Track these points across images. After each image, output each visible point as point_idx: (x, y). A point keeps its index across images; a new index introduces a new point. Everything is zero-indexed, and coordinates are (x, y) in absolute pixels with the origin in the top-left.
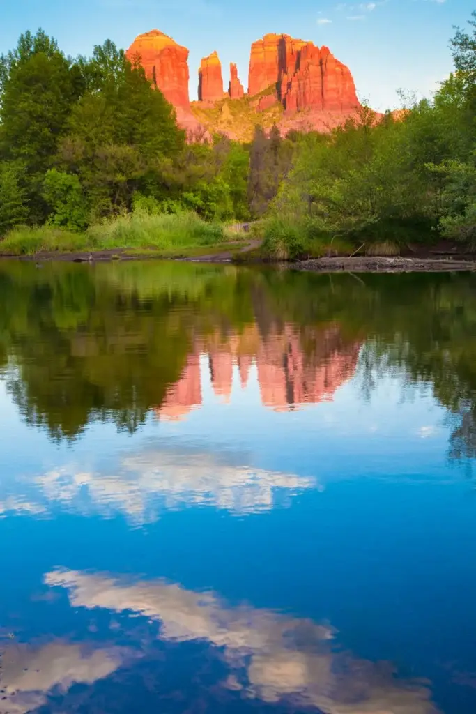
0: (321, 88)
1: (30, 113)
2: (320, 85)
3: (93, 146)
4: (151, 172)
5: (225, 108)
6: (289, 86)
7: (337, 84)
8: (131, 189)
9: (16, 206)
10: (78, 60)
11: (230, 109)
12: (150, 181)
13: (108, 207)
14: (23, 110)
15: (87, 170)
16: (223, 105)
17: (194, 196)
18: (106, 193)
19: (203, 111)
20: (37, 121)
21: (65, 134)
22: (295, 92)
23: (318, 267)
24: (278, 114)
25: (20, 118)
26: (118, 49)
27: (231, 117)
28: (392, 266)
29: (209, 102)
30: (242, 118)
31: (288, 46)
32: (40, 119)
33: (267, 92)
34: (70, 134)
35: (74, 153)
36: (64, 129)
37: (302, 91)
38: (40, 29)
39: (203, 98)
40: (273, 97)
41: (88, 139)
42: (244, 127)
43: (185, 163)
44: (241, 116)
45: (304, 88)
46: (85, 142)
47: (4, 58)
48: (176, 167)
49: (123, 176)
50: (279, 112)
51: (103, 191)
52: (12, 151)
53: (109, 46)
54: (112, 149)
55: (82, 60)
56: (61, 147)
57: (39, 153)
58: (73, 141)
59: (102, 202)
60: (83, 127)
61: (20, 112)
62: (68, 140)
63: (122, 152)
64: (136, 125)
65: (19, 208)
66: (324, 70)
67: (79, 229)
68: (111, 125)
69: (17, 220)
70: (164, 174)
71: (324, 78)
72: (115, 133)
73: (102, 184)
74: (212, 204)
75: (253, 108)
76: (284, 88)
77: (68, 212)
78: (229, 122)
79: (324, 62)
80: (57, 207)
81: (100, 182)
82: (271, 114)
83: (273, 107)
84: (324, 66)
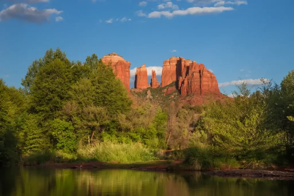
0: (200, 84)
1: (49, 89)
2: (200, 82)
3: (82, 107)
4: (113, 121)
5: (149, 92)
6: (183, 83)
7: (208, 83)
8: (101, 130)
9: (35, 138)
10: (77, 63)
11: (152, 93)
12: (112, 126)
13: (88, 140)
14: (45, 87)
15: (78, 119)
16: (147, 91)
17: (136, 135)
18: (87, 133)
19: (137, 94)
20: (52, 93)
21: (67, 100)
22: (186, 86)
23: (225, 174)
24: (176, 96)
25: (43, 91)
26: (99, 59)
27: (151, 97)
28: (272, 176)
29: (140, 89)
30: (158, 98)
31: (183, 63)
32: (54, 92)
33: (171, 85)
34: (70, 100)
35: (71, 110)
36: (66, 97)
37: (190, 85)
38: (58, 48)
39: (137, 87)
40: (174, 88)
41: (80, 103)
42: (159, 102)
43: (132, 117)
44: (157, 96)
45: (191, 83)
46: (78, 104)
47: (37, 61)
48: (127, 119)
49: (97, 123)
50: (177, 96)
51: (86, 131)
52: (37, 108)
53: (94, 57)
54: (93, 108)
55: (79, 63)
56: (64, 106)
57: (51, 110)
58: (71, 104)
59: (85, 137)
60: (77, 96)
61: (43, 88)
62: (69, 103)
63: (98, 111)
64: (106, 96)
65: (37, 139)
66: (202, 75)
67: (70, 152)
68: (93, 96)
69: (35, 146)
70: (121, 122)
71: (201, 79)
72: (95, 101)
73: (85, 127)
74: (147, 140)
75: (164, 93)
76: (180, 83)
77: (65, 142)
78: (151, 100)
79: (201, 72)
80: (59, 139)
81: (84, 126)
82: (173, 96)
83: (174, 92)
84: (201, 73)
